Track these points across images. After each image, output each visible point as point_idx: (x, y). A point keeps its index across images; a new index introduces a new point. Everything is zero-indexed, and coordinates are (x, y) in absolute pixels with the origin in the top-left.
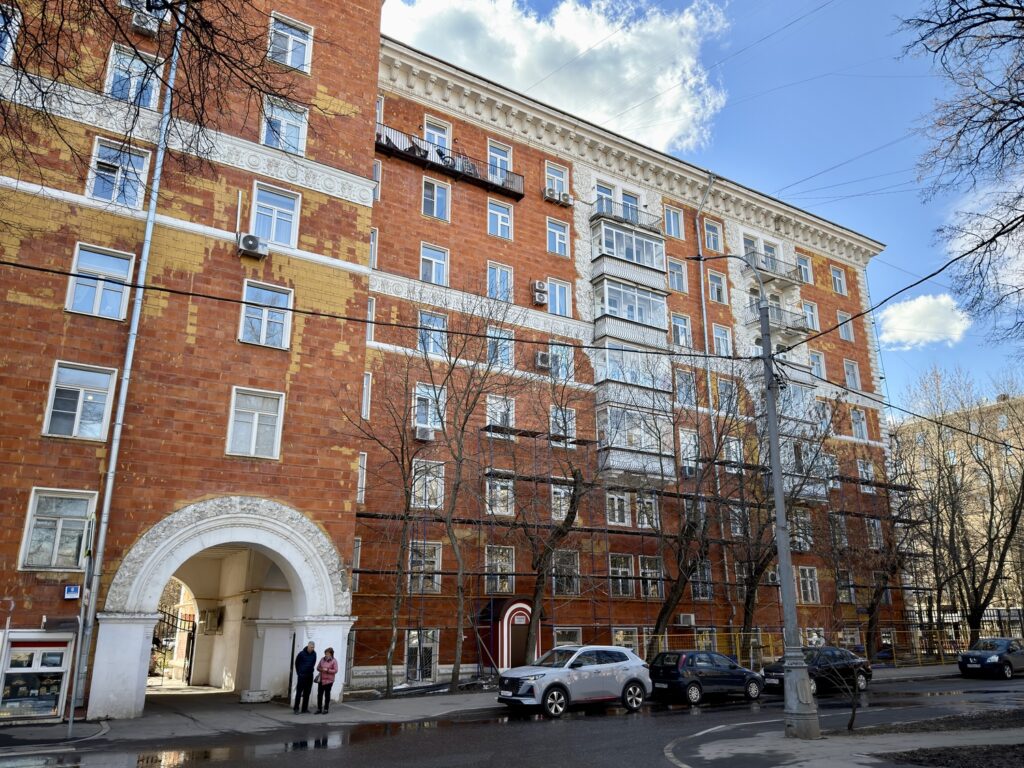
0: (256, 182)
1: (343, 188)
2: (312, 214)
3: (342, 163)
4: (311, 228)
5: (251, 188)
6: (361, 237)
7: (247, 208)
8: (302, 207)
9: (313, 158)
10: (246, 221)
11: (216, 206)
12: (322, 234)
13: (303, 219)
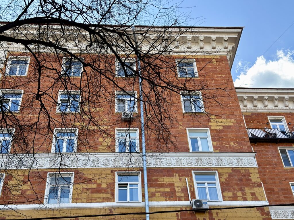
0: (193, 171)
1: (238, 161)
2: (226, 180)
3: (234, 149)
4: (227, 188)
5: (191, 175)
6: (256, 185)
7: (192, 186)
8: (220, 178)
9: (218, 151)
10: (193, 193)
11: (177, 189)
12: (234, 189)
13: (222, 184)
